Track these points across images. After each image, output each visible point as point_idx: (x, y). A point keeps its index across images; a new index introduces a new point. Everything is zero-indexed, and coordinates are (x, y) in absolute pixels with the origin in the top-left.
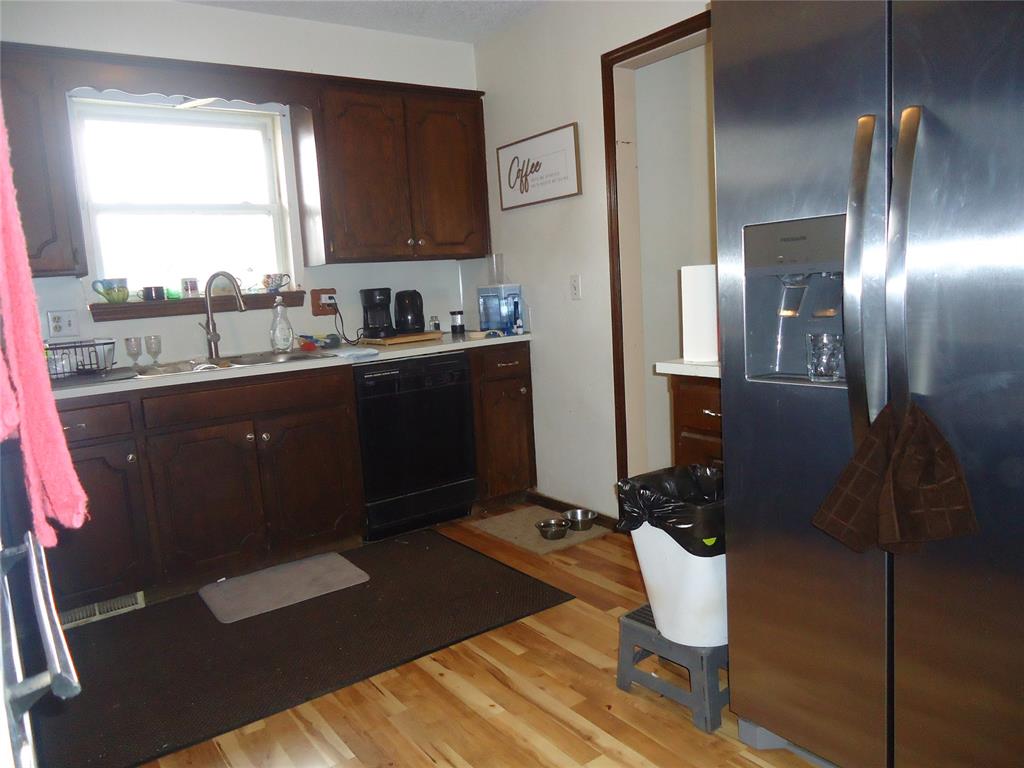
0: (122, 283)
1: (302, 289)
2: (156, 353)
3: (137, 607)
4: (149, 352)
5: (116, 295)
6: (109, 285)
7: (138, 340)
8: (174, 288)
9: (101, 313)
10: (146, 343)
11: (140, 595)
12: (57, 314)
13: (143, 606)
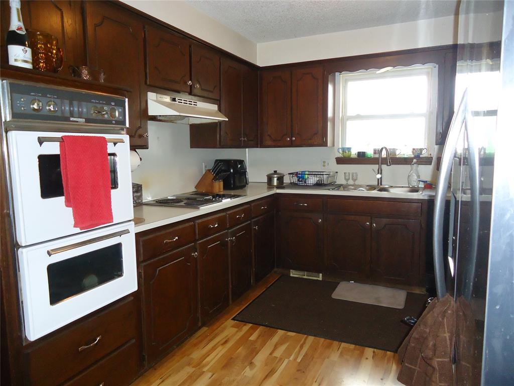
0: (349, 149)
1: (432, 156)
2: (355, 180)
3: (318, 279)
4: (353, 179)
5: (346, 154)
6: (344, 150)
7: (349, 174)
8: (370, 153)
9: (340, 161)
10: (352, 175)
11: (321, 275)
12: (325, 160)
13: (321, 279)
